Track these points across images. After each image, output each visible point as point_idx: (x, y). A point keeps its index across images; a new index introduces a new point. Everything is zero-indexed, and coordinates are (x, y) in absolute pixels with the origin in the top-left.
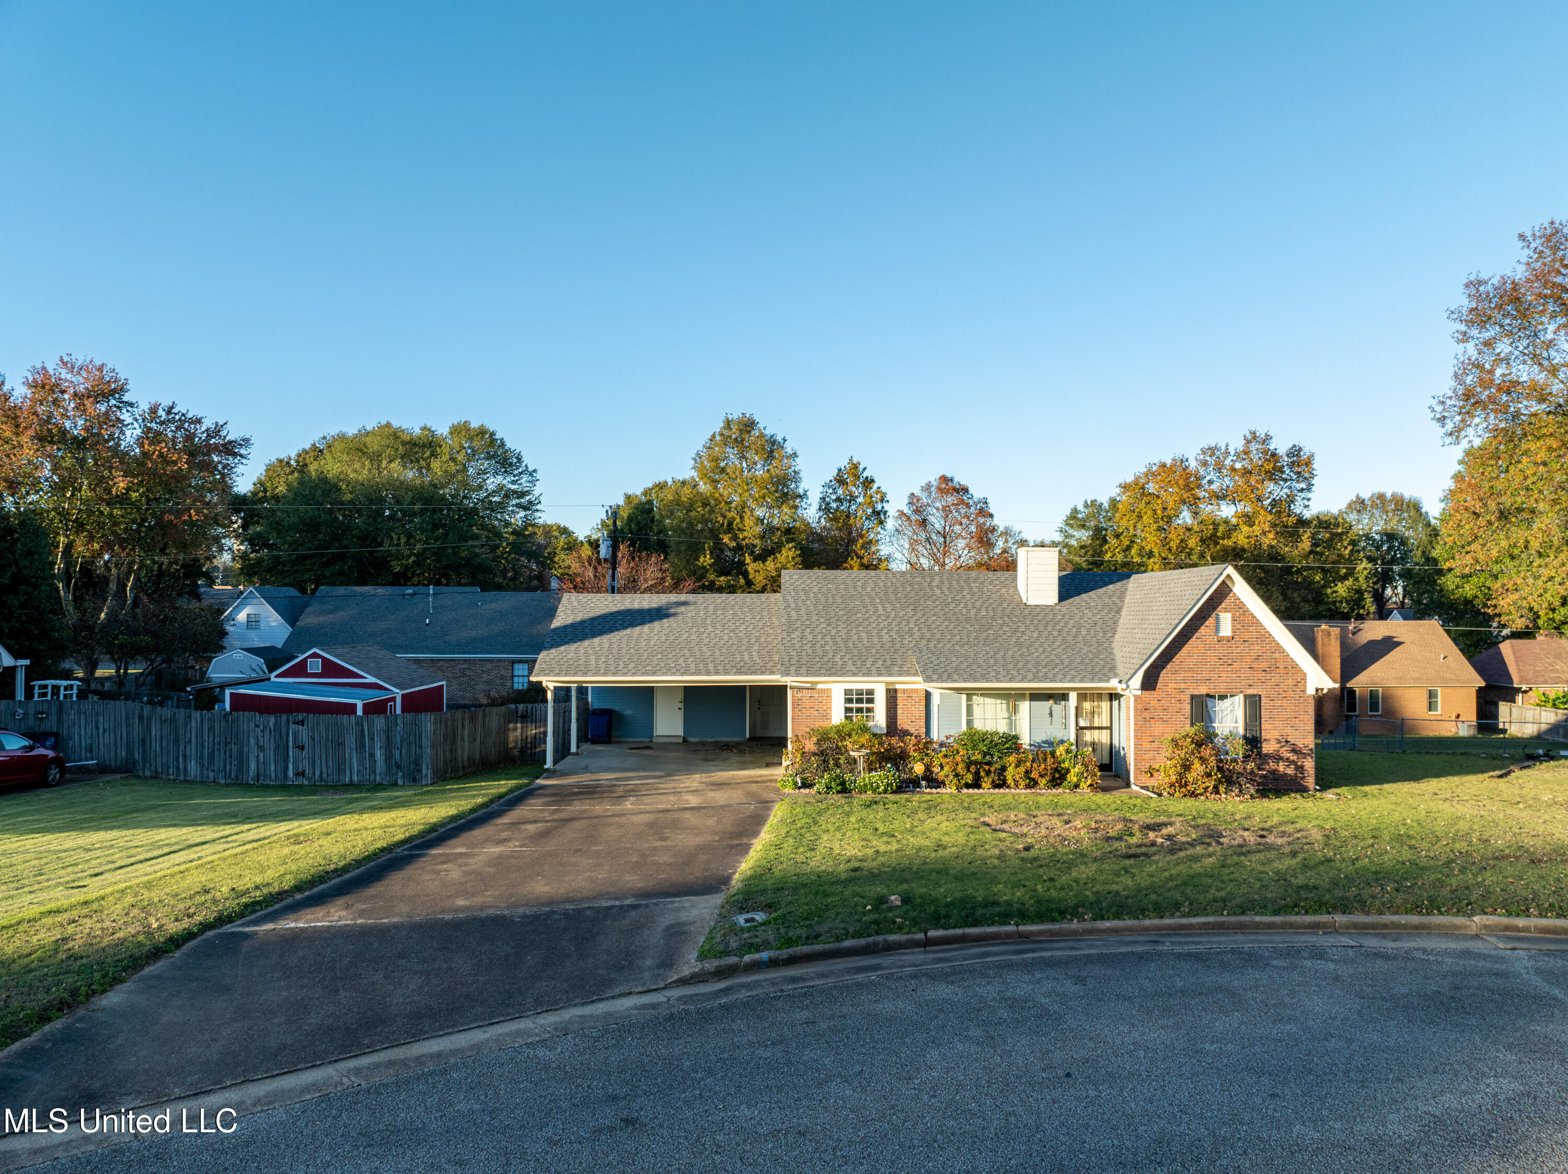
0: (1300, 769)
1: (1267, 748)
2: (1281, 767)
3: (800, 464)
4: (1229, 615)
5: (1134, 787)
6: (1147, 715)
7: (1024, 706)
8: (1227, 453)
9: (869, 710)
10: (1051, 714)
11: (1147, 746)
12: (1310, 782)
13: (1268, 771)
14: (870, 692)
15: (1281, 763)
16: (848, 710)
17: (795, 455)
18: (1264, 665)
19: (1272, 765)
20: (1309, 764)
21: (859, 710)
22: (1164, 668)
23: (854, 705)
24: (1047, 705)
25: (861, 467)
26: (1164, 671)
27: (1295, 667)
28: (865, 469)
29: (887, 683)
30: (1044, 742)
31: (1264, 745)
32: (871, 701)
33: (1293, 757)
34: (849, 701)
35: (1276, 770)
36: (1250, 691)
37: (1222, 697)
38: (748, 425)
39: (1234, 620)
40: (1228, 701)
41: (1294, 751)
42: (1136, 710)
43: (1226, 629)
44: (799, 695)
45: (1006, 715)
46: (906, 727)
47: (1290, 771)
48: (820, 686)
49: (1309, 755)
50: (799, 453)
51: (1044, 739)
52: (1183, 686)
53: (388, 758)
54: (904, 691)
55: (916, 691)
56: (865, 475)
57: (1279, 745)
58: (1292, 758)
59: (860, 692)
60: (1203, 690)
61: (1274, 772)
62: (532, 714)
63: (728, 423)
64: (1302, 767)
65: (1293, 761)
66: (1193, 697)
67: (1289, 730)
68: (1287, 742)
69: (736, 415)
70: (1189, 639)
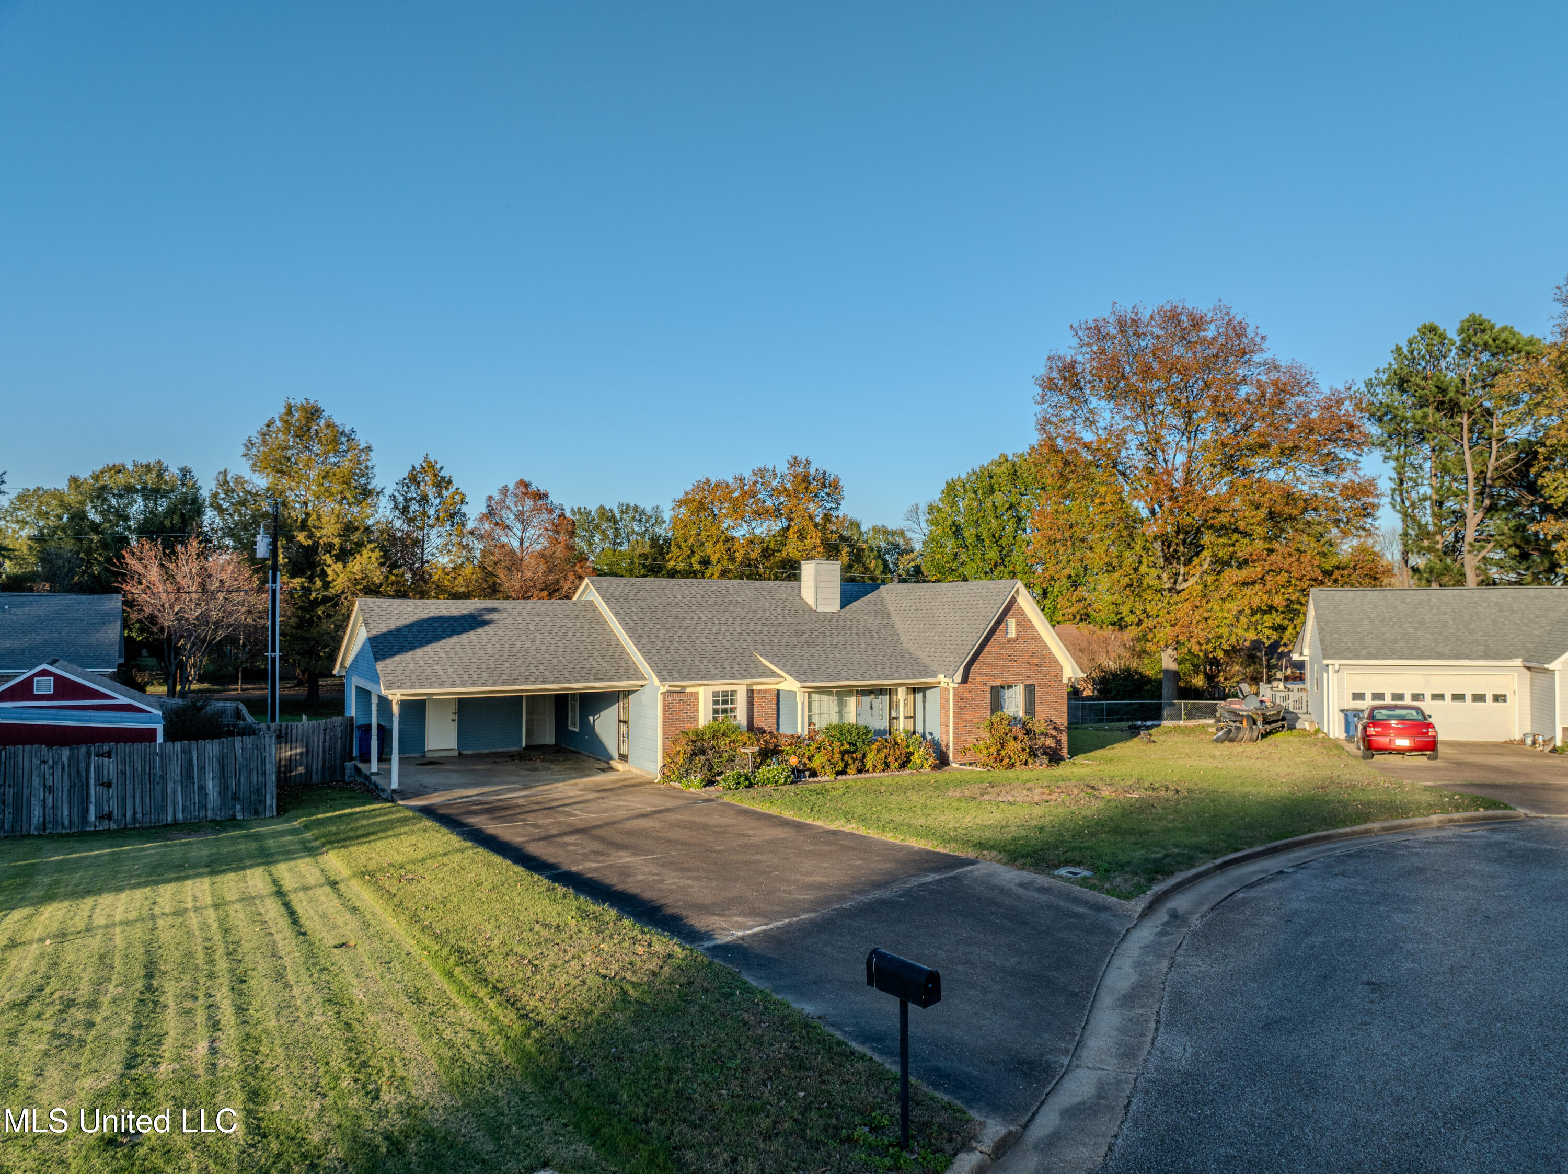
0: (1059, 742)
1: (1038, 727)
2: (1048, 742)
4: (1014, 621)
5: (954, 765)
6: (962, 704)
7: (852, 702)
9: (732, 710)
10: (871, 708)
11: (962, 730)
12: (1065, 752)
14: (733, 693)
15: (1047, 739)
16: (716, 711)
17: (369, 449)
18: (1036, 661)
20: (1064, 738)
21: (724, 711)
22: (975, 664)
23: (721, 707)
24: (866, 700)
25: (438, 466)
26: (973, 667)
27: (1056, 662)
28: (442, 467)
29: (748, 685)
33: (1055, 733)
34: (716, 702)
36: (1028, 682)
37: (1009, 687)
38: (313, 412)
39: (1017, 624)
40: (1012, 691)
41: (1055, 728)
42: (954, 700)
43: (1012, 634)
44: (670, 699)
45: (836, 709)
46: (761, 725)
47: (1054, 744)
48: (689, 690)
49: (1064, 731)
52: (985, 679)
53: (224, 789)
54: (760, 691)
55: (769, 691)
56: (441, 474)
57: (1046, 724)
59: (725, 694)
60: (998, 683)
62: (286, 734)
63: (289, 410)
64: (1060, 740)
65: (1055, 736)
66: (992, 688)
67: (1052, 713)
68: (1050, 721)
69: (298, 401)
70: (989, 640)
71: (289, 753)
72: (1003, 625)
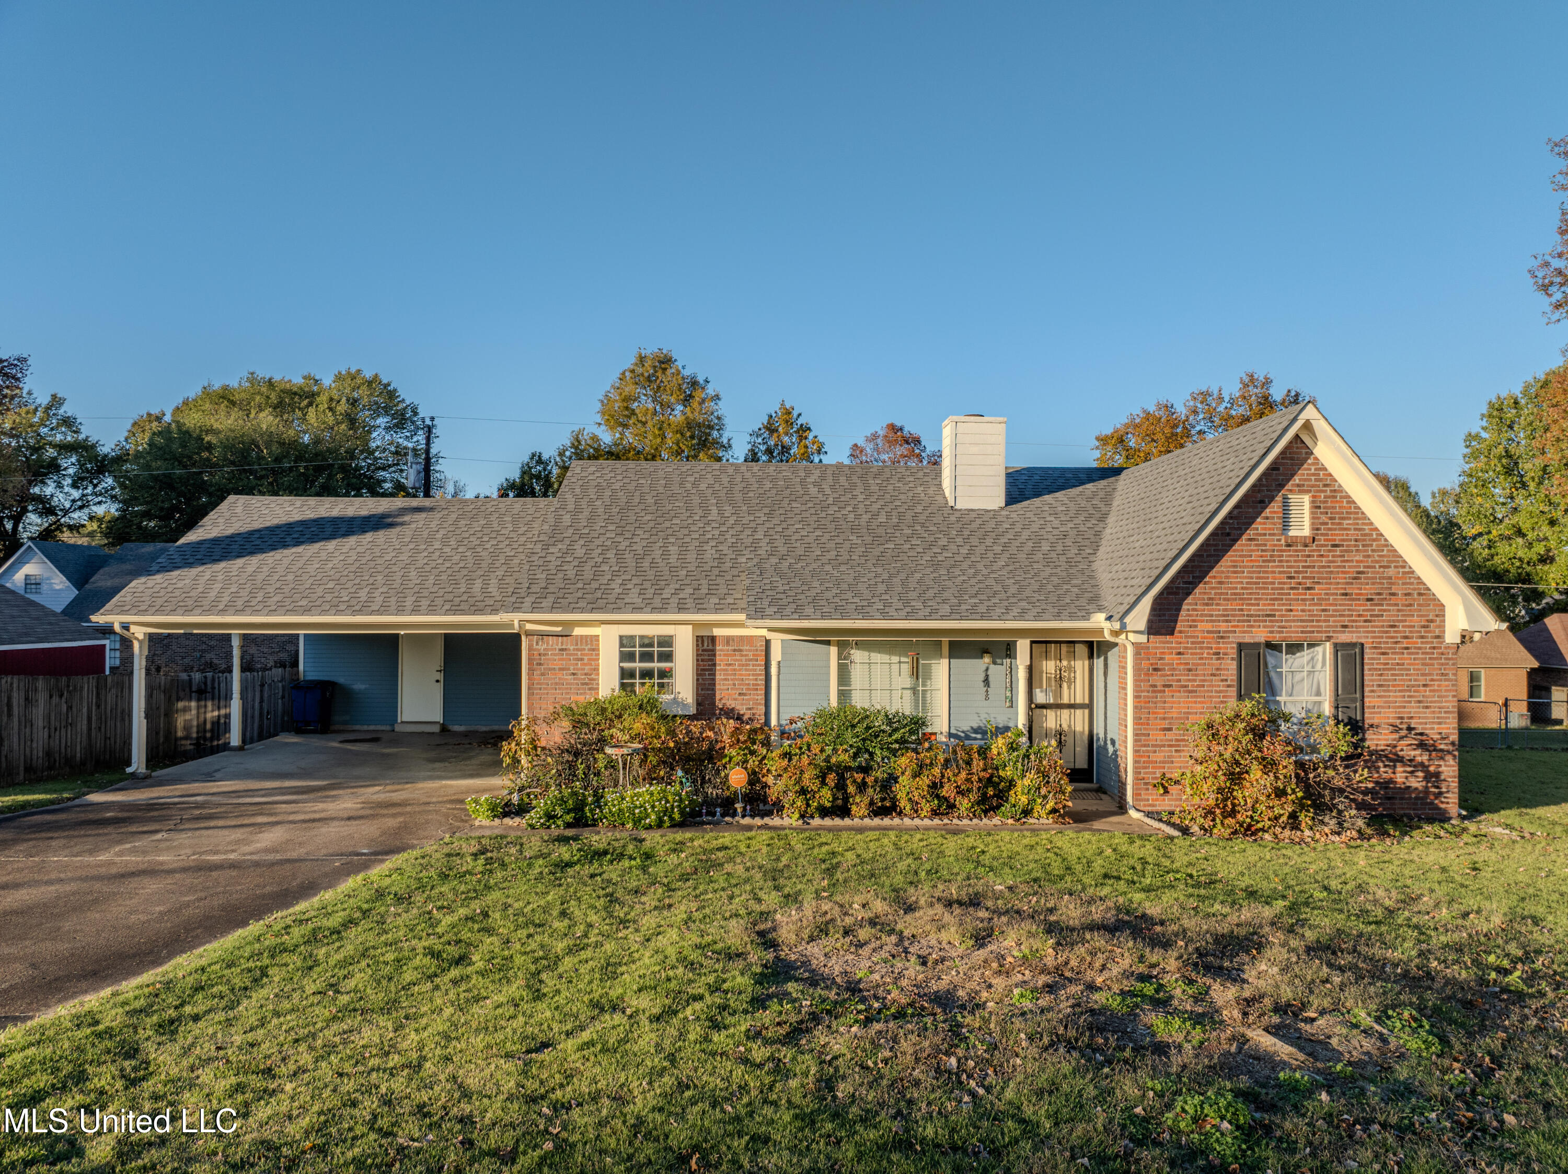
0: (1434, 777)
1: (1376, 740)
2: (1400, 776)
3: (723, 408)
4: (1306, 499)
5: (1133, 814)
6: (1158, 680)
7: (940, 668)
8: (1221, 399)
9: (664, 674)
10: (986, 681)
11: (1157, 736)
12: (1451, 803)
13: (1377, 783)
14: (666, 641)
15: (1399, 769)
16: (626, 674)
17: (717, 397)
18: (1368, 590)
19: (1384, 772)
20: (1449, 769)
21: (646, 674)
22: (1189, 594)
23: (638, 665)
24: (978, 665)
25: (795, 413)
26: (1190, 600)
27: (1425, 593)
28: (800, 415)
29: (696, 625)
30: (976, 731)
31: (1369, 735)
32: (667, 657)
33: (1422, 757)
34: (626, 656)
35: (1391, 781)
36: (1345, 638)
37: (1294, 648)
38: (665, 362)
39: (1315, 506)
40: (1303, 657)
41: (1422, 745)
42: (1137, 670)
43: (1302, 527)
44: (542, 647)
45: (908, 682)
46: (731, 704)
47: (1417, 782)
48: (578, 631)
49: (1449, 752)
50: (722, 395)
51: (975, 725)
52: (1223, 627)
54: (728, 640)
55: (750, 639)
56: (799, 422)
57: (1396, 736)
58: (1419, 759)
59: (647, 642)
60: (1260, 635)
61: (1386, 785)
63: (642, 359)
64: (1437, 775)
65: (1422, 764)
66: (1241, 647)
67: (1412, 709)
68: (1410, 729)
69: (650, 349)
70: (1236, 540)
71: (216, 713)
72: (1275, 507)
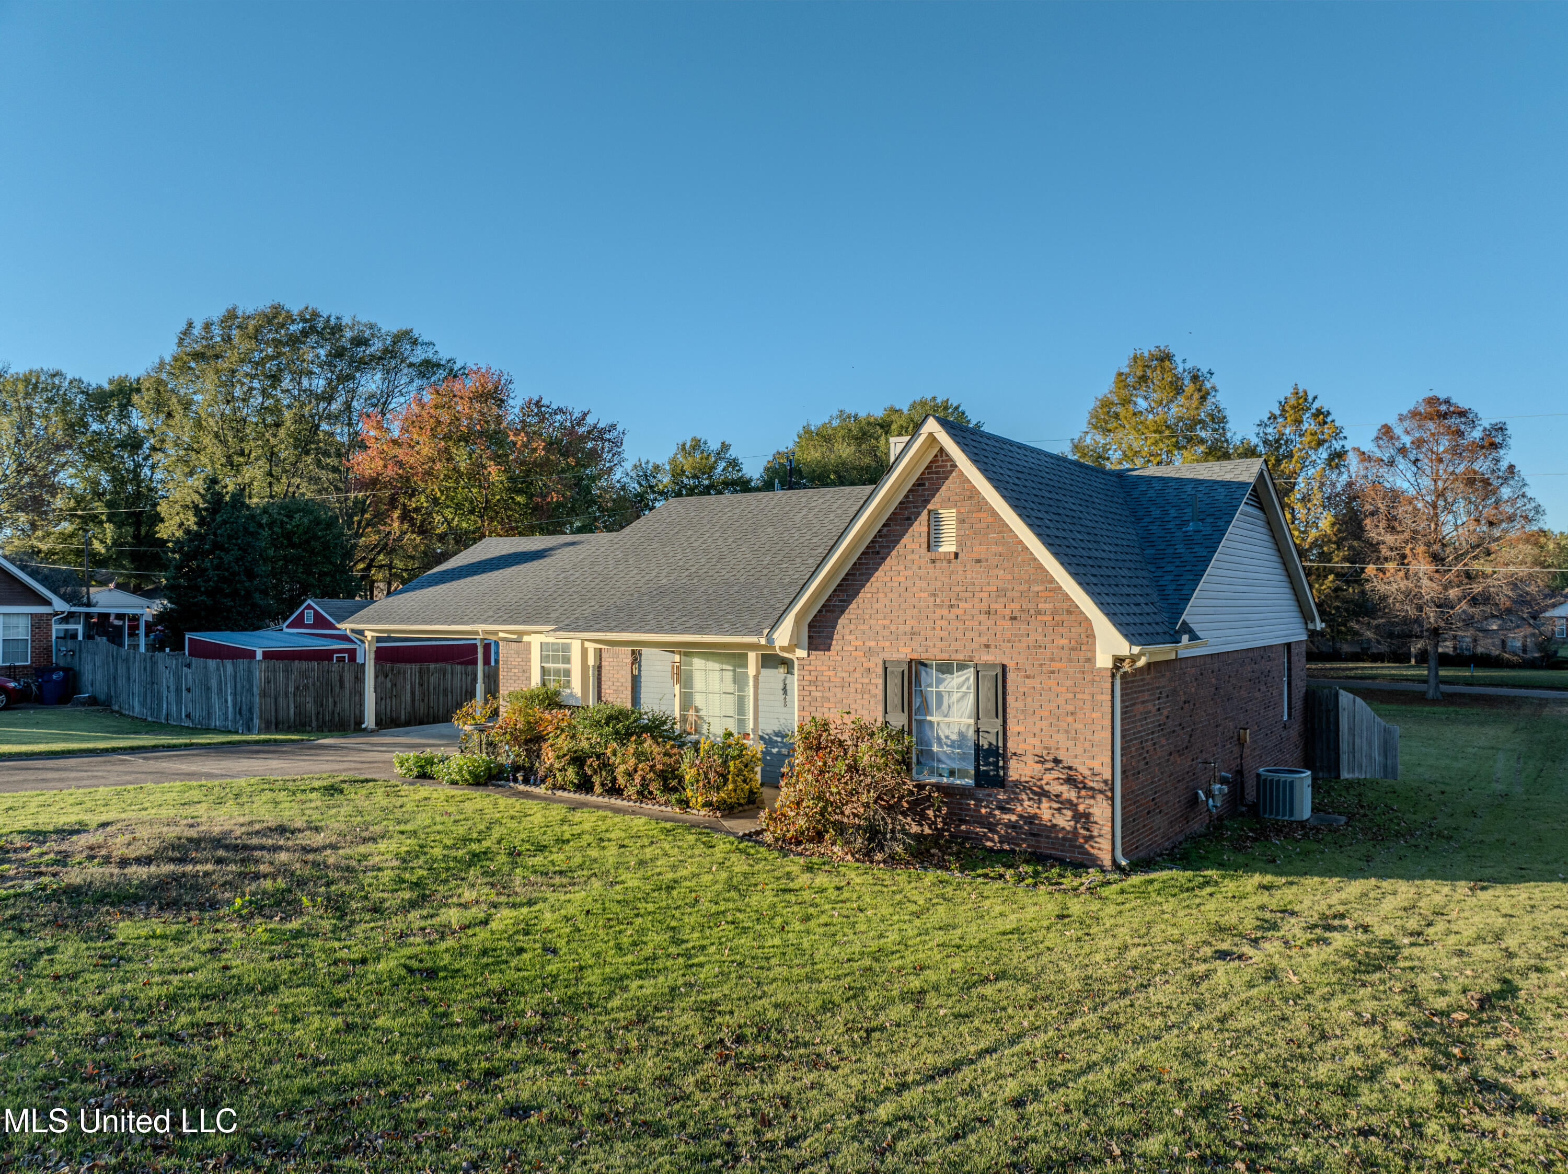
0: (1084, 818)
2: (1046, 812)
4: (953, 510)
9: (565, 673)
10: (785, 689)
13: (1021, 816)
14: (566, 647)
15: (1045, 804)
16: (544, 672)
19: (1027, 806)
20: (1102, 811)
21: (556, 672)
23: (550, 666)
25: (1309, 396)
27: (1074, 612)
30: (777, 734)
31: (1013, 763)
32: (567, 660)
33: (1069, 793)
34: (545, 659)
35: (1035, 816)
36: (988, 660)
37: (943, 668)
39: (961, 521)
41: (1070, 781)
43: (951, 542)
44: (510, 651)
47: (1064, 821)
48: (523, 639)
49: (1101, 792)
51: (777, 730)
53: (235, 705)
57: (1039, 767)
58: (1066, 796)
59: (556, 648)
60: (905, 653)
61: (1031, 819)
63: (1136, 360)
64: (1087, 816)
65: (1069, 801)
66: (886, 664)
67: (1061, 739)
68: (1057, 761)
70: (884, 559)
